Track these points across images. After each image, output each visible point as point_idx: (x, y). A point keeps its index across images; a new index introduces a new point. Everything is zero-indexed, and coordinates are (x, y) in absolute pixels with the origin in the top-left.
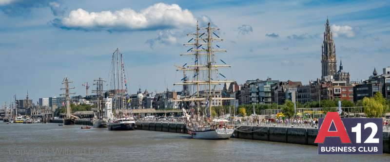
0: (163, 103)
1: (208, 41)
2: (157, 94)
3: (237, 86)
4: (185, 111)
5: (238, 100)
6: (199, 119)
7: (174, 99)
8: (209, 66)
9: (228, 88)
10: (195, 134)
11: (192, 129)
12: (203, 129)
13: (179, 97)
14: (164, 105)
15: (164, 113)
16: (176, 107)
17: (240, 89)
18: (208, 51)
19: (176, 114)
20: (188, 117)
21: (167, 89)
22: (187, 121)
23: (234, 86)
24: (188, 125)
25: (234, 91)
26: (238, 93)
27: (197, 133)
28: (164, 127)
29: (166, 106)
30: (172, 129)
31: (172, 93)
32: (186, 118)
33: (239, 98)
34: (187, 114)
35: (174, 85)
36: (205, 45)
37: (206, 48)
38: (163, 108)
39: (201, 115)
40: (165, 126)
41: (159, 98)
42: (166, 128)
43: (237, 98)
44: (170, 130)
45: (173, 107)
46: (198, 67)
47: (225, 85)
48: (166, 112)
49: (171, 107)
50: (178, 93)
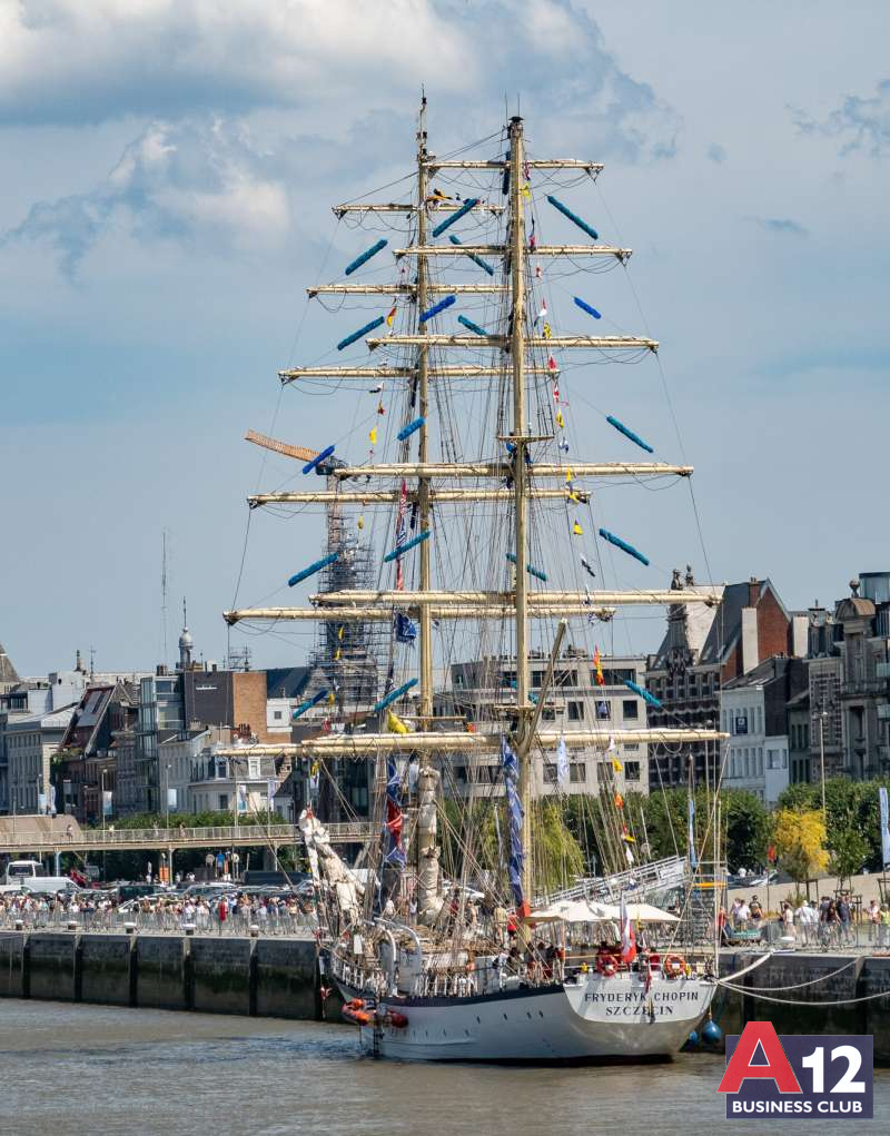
0: (148, 768)
1: (509, 264)
2: (95, 693)
3: (776, 623)
4: (324, 839)
5: (781, 744)
6: (435, 904)
7: (245, 733)
8: (514, 467)
9: (697, 639)
10: (402, 1023)
11: (377, 983)
12: (467, 984)
13: (280, 711)
14: (154, 783)
15: (153, 856)
16: (257, 803)
17: (801, 650)
18: (506, 344)
19: (255, 864)
20: (349, 884)
21: (184, 649)
22: (337, 922)
23: (750, 618)
24: (349, 953)
25: (751, 661)
26: (787, 683)
27: (413, 1013)
28: (151, 970)
29: (172, 796)
30: (217, 983)
31: (223, 680)
32: (333, 899)
33: (795, 719)
34: (336, 864)
35: (232, 620)
36: (479, 294)
37: (490, 318)
38: (146, 806)
39: (452, 866)
40: (162, 958)
41: (112, 720)
42: (168, 972)
43: (775, 726)
44: (201, 994)
45: (236, 805)
46: (424, 480)
47: (678, 615)
48: (165, 841)
49: (215, 806)
50: (277, 682)
